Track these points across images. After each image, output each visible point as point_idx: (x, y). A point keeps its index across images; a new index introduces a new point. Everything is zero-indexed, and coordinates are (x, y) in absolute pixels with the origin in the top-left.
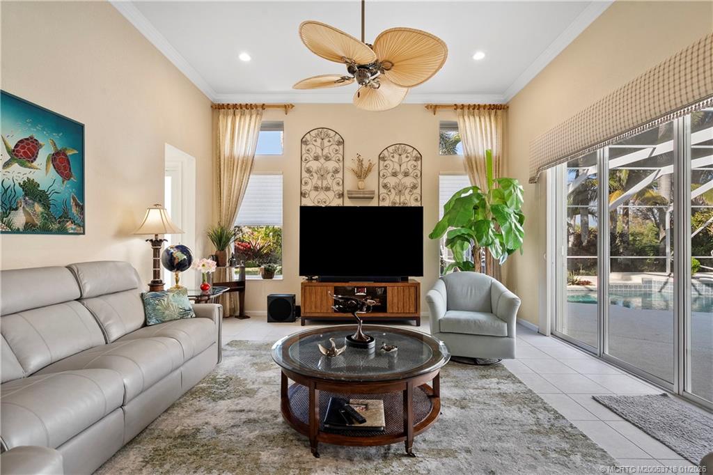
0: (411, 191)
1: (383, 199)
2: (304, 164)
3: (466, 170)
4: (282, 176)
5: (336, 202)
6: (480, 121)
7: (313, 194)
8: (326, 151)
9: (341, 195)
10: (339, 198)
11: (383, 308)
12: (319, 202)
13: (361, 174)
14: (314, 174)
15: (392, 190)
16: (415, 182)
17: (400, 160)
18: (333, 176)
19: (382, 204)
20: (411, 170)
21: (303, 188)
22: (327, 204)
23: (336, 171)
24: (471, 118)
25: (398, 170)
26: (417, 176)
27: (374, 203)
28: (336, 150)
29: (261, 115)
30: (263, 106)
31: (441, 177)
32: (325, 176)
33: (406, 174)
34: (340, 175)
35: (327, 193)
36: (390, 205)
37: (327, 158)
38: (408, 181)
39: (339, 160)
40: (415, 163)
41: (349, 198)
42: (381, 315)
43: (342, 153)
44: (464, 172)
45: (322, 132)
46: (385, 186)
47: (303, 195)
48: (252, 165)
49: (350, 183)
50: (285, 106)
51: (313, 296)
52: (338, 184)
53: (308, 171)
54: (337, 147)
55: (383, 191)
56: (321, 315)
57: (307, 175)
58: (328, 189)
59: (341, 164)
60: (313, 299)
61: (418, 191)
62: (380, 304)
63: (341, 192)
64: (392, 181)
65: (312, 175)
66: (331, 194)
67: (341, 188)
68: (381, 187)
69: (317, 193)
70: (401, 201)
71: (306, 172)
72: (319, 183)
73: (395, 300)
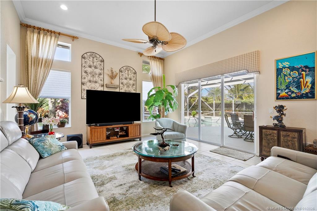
0: (132, 86)
1: (121, 89)
2: (83, 68)
3: (151, 80)
4: (70, 73)
5: (100, 89)
6: (156, 63)
7: (88, 84)
8: (95, 64)
9: (103, 86)
10: (102, 87)
11: (127, 135)
12: (91, 88)
13: (113, 77)
14: (89, 74)
15: (125, 85)
16: (134, 83)
17: (128, 73)
18: (98, 76)
19: (121, 91)
20: (132, 78)
21: (83, 80)
22: (96, 89)
23: (100, 74)
24: (153, 61)
25: (127, 77)
26: (134, 80)
27: (117, 90)
28: (100, 64)
29: (58, 38)
30: (59, 34)
31: (143, 82)
32: (95, 76)
33: (130, 79)
34: (102, 76)
35: (96, 84)
36: (124, 92)
37: (96, 67)
38: (131, 82)
39: (101, 69)
40: (134, 75)
41: (106, 87)
42: (127, 138)
43: (103, 66)
44: (151, 81)
45: (93, 55)
46: (122, 83)
47: (83, 84)
48: (52, 65)
49: (107, 80)
50: (74, 37)
51: (96, 133)
52: (101, 80)
53: (86, 72)
54: (100, 63)
55: (121, 85)
56: (100, 142)
57: (85, 74)
58: (96, 82)
59: (103, 71)
60: (96, 135)
61: (135, 86)
62: (125, 134)
63: (102, 84)
64: (125, 81)
65: (88, 75)
66: (97, 85)
67: (102, 82)
68: (120, 84)
69: (90, 84)
70: (129, 90)
71: (85, 72)
72: (92, 79)
73: (132, 132)
